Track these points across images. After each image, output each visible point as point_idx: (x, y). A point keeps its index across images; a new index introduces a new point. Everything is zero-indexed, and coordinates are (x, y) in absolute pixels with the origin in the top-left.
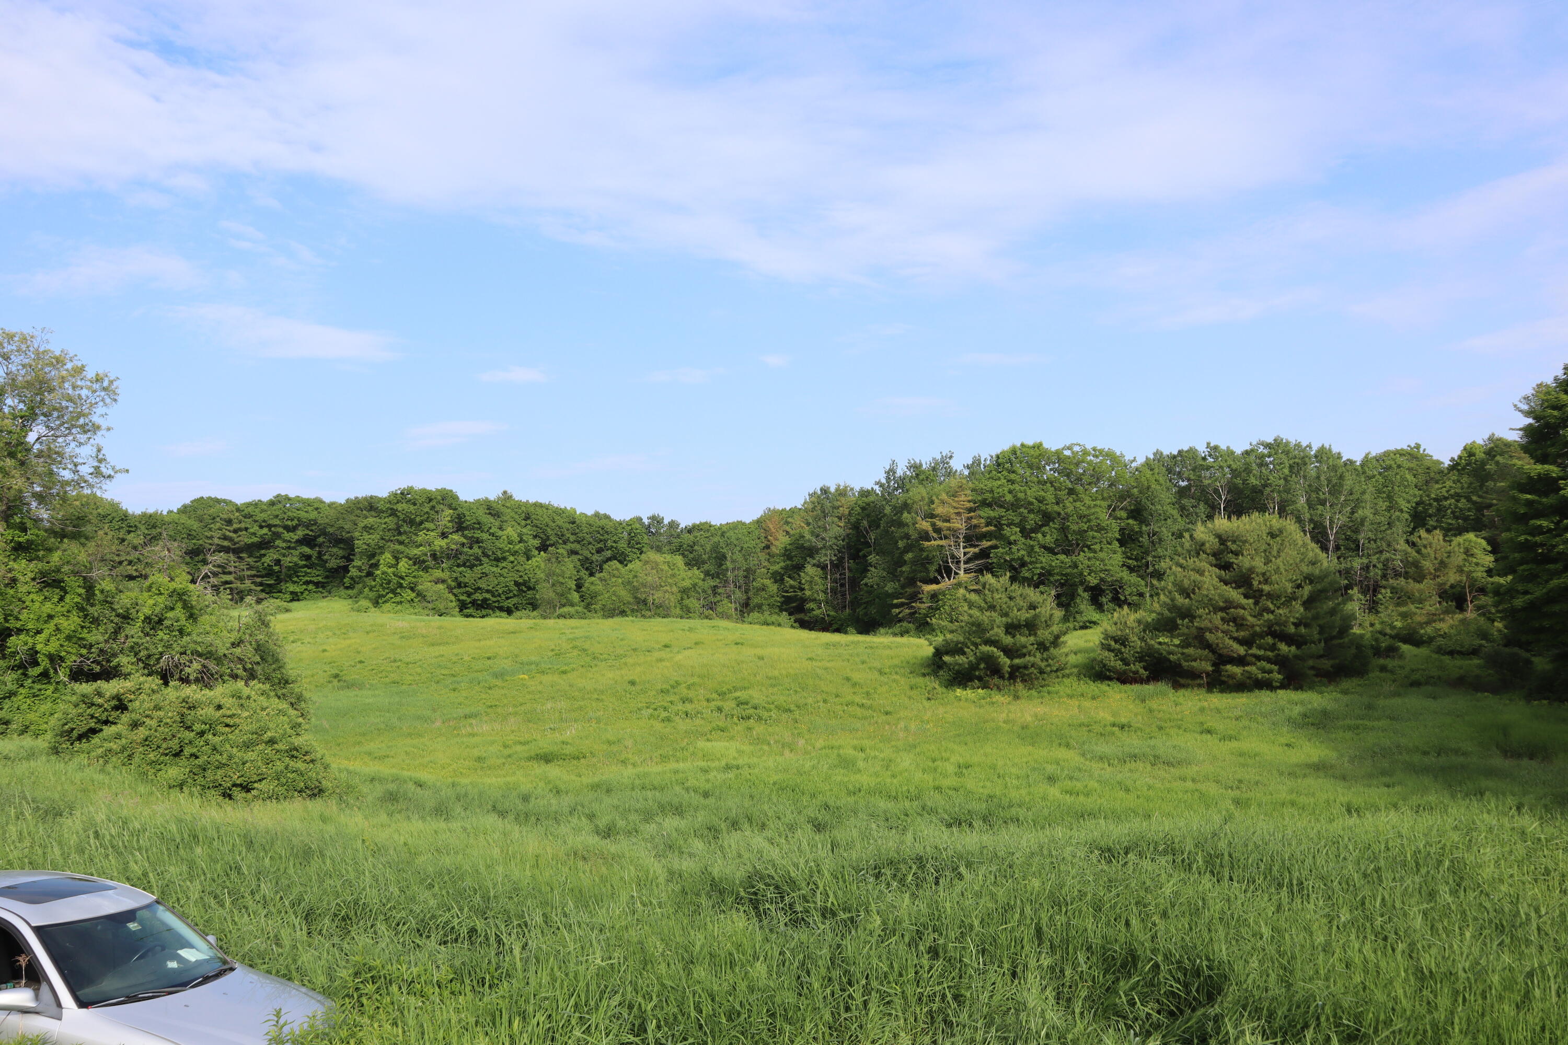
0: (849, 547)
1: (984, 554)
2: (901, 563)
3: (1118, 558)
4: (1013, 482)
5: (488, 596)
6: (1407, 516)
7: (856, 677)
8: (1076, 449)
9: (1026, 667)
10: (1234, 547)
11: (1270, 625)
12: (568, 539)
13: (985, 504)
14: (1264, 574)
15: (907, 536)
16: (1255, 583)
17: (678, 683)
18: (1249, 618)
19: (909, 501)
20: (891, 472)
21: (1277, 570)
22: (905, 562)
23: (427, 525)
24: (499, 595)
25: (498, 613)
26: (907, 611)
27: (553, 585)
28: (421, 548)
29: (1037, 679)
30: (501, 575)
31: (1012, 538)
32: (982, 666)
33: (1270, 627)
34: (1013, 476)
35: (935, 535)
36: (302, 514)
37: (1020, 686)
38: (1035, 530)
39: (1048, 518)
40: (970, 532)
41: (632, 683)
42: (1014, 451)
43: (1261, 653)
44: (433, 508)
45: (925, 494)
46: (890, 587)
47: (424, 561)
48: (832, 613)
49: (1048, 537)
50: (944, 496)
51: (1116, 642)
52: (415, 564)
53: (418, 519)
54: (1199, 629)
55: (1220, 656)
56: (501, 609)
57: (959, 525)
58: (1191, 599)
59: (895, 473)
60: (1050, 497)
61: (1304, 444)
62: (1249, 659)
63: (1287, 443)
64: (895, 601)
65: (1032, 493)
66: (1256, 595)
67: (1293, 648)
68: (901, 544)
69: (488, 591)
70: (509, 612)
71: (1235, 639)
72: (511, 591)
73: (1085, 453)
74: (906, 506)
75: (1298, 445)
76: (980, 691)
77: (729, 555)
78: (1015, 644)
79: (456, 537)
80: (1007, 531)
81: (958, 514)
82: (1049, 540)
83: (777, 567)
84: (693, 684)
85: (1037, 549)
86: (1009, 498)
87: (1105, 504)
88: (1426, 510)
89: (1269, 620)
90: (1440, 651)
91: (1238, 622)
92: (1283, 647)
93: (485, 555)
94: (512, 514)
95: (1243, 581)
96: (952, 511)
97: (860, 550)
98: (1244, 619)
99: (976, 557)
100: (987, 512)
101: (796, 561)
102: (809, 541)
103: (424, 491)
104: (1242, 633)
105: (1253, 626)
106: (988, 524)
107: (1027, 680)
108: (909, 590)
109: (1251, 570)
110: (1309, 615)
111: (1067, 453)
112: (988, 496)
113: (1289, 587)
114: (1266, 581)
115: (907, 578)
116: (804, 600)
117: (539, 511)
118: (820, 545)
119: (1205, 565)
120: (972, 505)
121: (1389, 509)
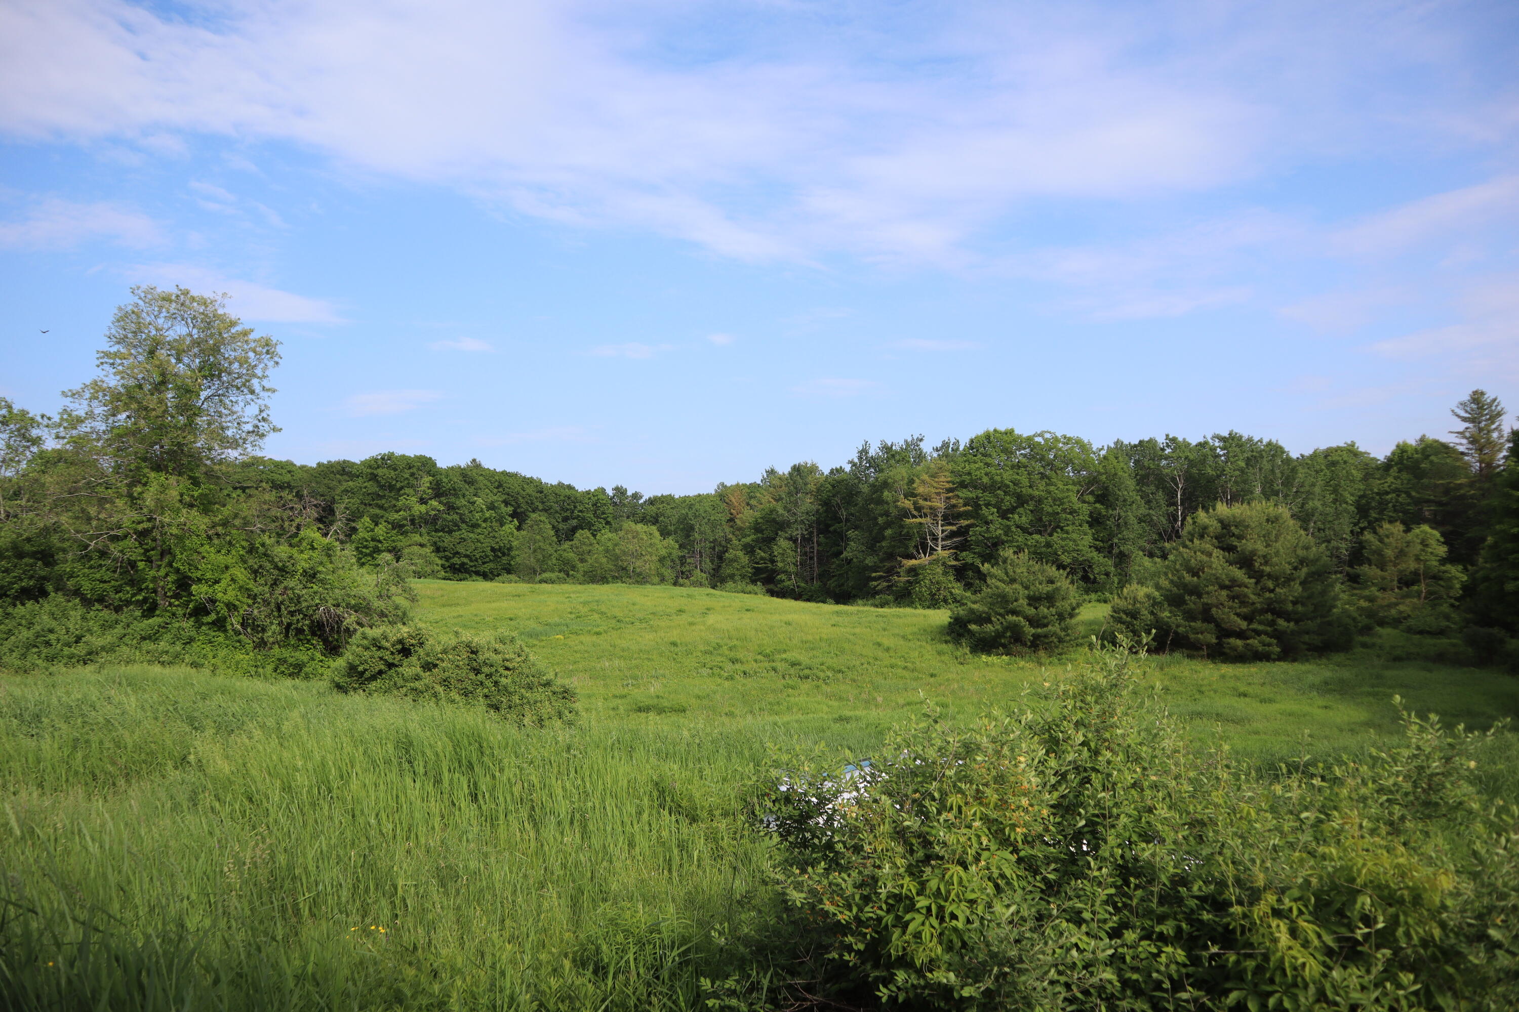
0: (818, 522)
1: (962, 532)
2: (880, 538)
3: (1088, 539)
4: (988, 465)
5: (466, 560)
6: (1352, 508)
7: (886, 642)
8: (1048, 436)
9: (1046, 636)
10: (1236, 531)
11: (1270, 602)
12: (537, 508)
13: (963, 485)
14: (1264, 557)
15: (887, 514)
16: (1257, 565)
17: (719, 646)
18: (1252, 596)
19: (890, 480)
20: (864, 452)
21: (1277, 553)
22: (884, 538)
23: (407, 490)
24: (476, 560)
25: (474, 577)
26: (885, 584)
27: (535, 551)
28: (401, 513)
29: (1057, 647)
30: (478, 541)
31: (990, 517)
32: (1008, 634)
33: (1269, 605)
34: (988, 460)
35: (915, 513)
36: (276, 477)
37: (1042, 653)
38: (1013, 510)
39: (1021, 500)
40: (948, 512)
41: (674, 644)
42: (988, 436)
43: (1261, 628)
44: (412, 475)
45: (905, 474)
46: (870, 561)
47: (404, 526)
48: (803, 585)
49: (1024, 518)
50: (925, 477)
51: (1127, 614)
52: (393, 528)
53: (398, 485)
54: (1205, 604)
55: (1223, 629)
56: (477, 573)
57: (940, 505)
58: (1199, 577)
59: (867, 453)
60: (1025, 481)
61: (1256, 439)
62: (1250, 633)
63: (1241, 437)
64: (874, 575)
65: (1008, 476)
66: (1258, 576)
67: (1292, 624)
68: (881, 520)
69: (466, 556)
70: (486, 576)
71: (1238, 615)
72: (487, 556)
73: (1056, 440)
74: (885, 485)
75: (1250, 440)
76: (1004, 657)
77: (697, 527)
78: (1037, 615)
79: (434, 503)
80: (985, 511)
81: (938, 494)
82: (1024, 520)
83: (748, 540)
84: (735, 646)
85: (1013, 529)
86: (985, 480)
87: (1075, 488)
88: (1368, 503)
89: (1269, 598)
90: (1409, 630)
91: (1242, 600)
92: (1282, 623)
93: (463, 521)
94: (485, 482)
95: (1246, 562)
96: (933, 490)
97: (830, 526)
98: (1246, 596)
99: (952, 535)
100: (964, 493)
101: (767, 533)
102: (782, 515)
103: (403, 457)
104: (1245, 610)
105: (1253, 603)
106: (965, 505)
107: (1050, 648)
108: (888, 564)
109: (1254, 553)
110: (1305, 594)
111: (1039, 439)
112: (967, 478)
113: (1288, 568)
114: (1266, 563)
115: (885, 553)
116: (775, 572)
117: (511, 480)
118: (792, 519)
119: (1208, 547)
120: (951, 485)
121: (1335, 501)
